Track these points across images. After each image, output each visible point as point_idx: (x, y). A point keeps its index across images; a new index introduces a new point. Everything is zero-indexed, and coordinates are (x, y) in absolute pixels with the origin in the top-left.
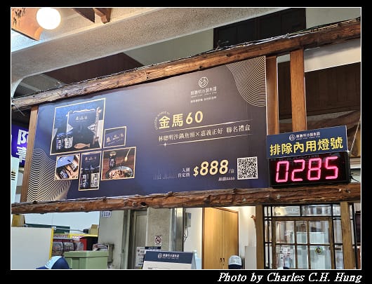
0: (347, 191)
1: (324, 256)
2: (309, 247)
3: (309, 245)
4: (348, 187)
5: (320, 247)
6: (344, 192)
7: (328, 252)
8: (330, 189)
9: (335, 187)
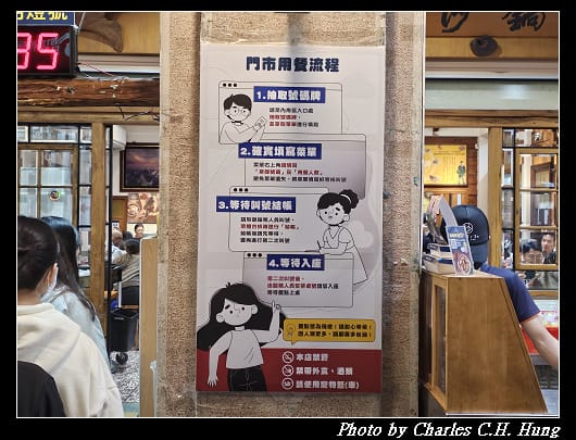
0: (69, 91)
1: (62, 204)
2: (39, 191)
3: (39, 187)
4: (72, 84)
5: (57, 189)
6: (65, 92)
7: (70, 197)
8: (43, 86)
9: (51, 83)
